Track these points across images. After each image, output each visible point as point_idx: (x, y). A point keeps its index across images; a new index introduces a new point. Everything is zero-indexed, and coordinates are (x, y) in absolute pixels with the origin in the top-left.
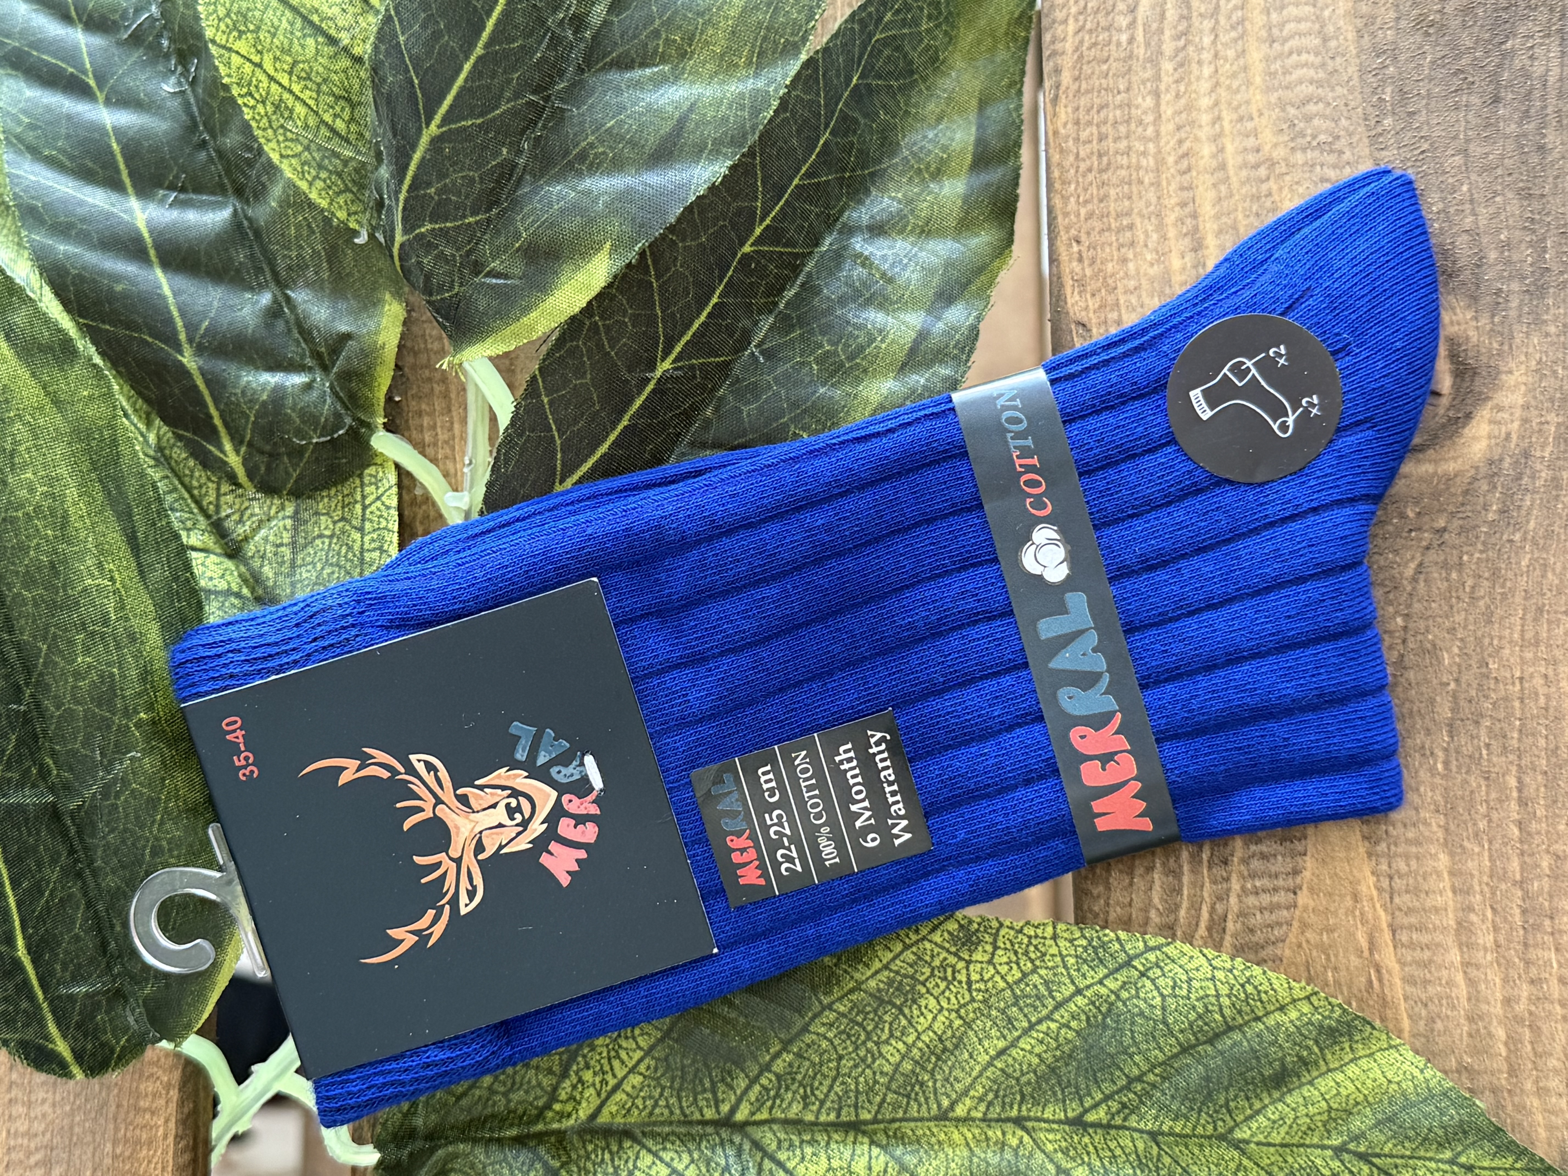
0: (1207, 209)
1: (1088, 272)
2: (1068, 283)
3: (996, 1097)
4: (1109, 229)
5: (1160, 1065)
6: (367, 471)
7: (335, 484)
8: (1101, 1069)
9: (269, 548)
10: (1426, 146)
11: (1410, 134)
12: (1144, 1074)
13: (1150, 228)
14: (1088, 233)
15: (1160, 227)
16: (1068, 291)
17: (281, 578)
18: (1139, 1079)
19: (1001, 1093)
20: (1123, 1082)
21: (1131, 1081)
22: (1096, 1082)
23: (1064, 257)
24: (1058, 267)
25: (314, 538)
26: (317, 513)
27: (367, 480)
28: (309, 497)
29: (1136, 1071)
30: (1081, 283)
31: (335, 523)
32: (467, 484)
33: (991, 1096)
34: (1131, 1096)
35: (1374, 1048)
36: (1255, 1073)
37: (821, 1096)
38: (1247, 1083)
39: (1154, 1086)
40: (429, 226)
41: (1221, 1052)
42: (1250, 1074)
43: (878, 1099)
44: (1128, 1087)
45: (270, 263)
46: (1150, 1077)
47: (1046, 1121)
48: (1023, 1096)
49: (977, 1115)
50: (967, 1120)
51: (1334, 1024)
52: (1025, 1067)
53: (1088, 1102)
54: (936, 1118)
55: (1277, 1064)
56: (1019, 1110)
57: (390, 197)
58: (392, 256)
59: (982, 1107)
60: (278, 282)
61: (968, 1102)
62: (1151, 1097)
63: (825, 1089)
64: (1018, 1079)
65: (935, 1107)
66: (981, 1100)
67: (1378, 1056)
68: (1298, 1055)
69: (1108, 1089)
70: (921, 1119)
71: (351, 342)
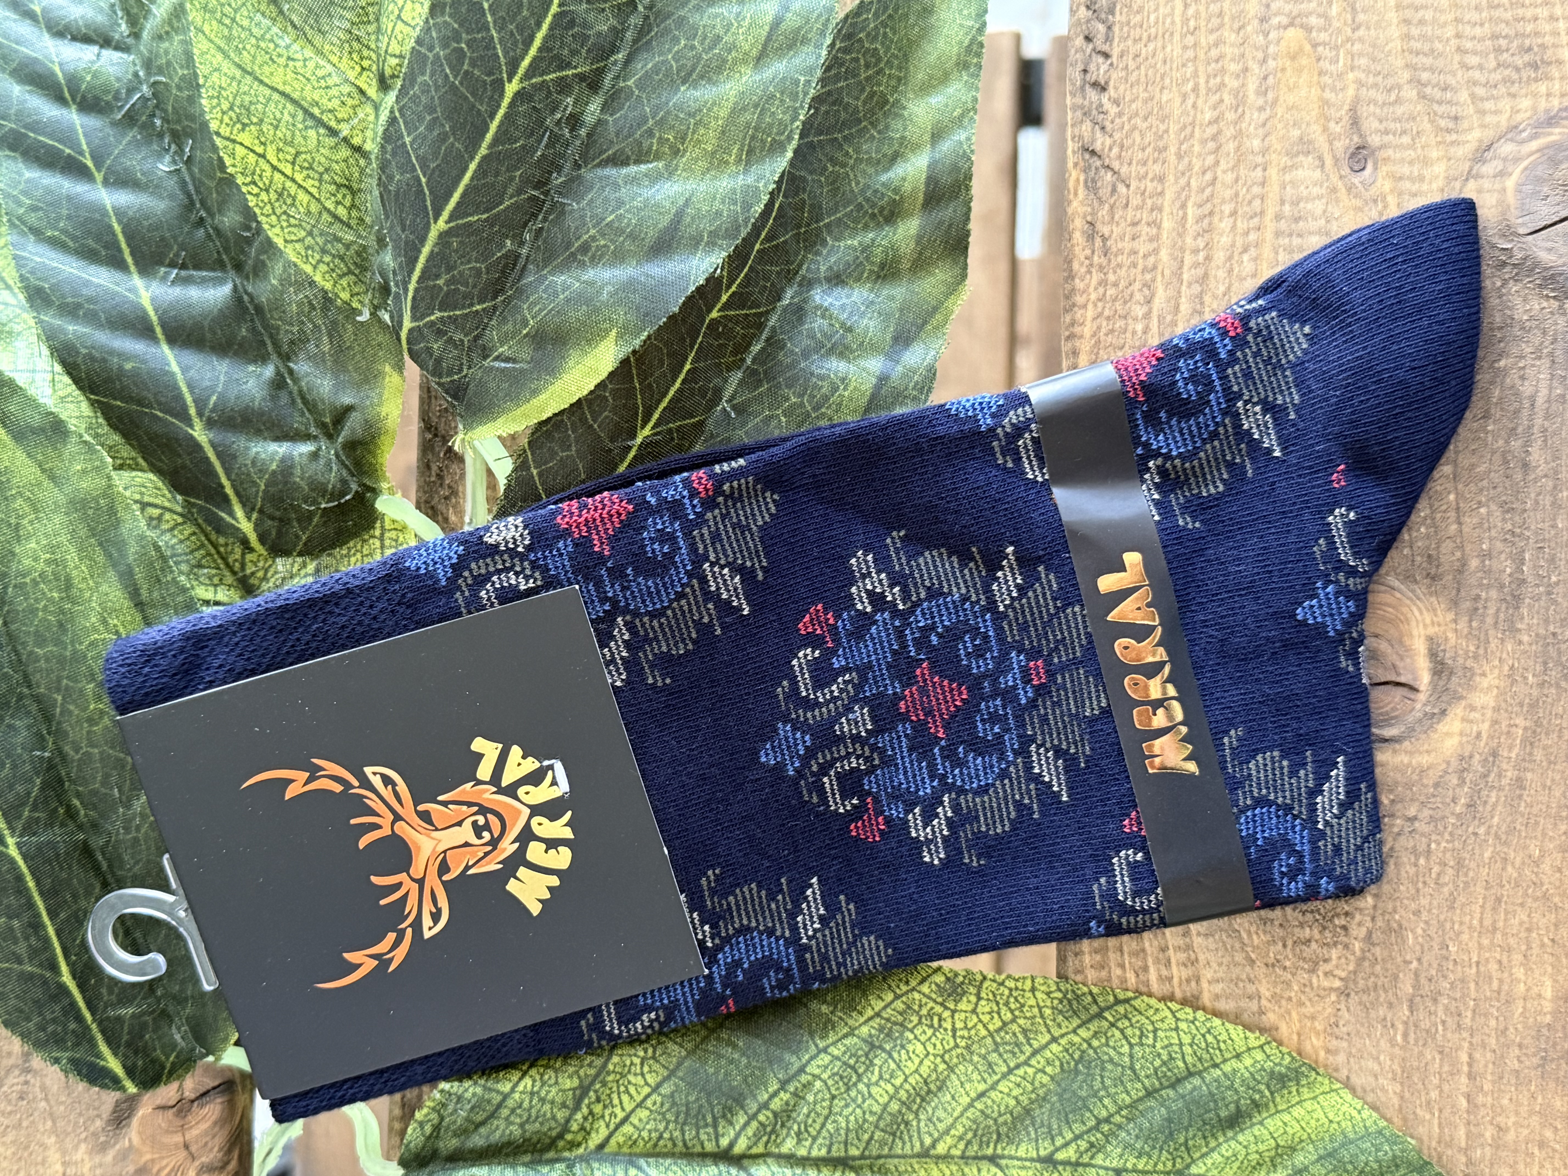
3: (975, 1135)
5: (1127, 1107)
8: (1073, 1111)
12: (1112, 1115)
18: (1107, 1120)
19: (980, 1132)
20: (1092, 1123)
21: (1099, 1122)
22: (1068, 1123)
29: (1104, 1113)
33: (970, 1135)
34: (1099, 1136)
35: (1318, 1092)
36: (1212, 1115)
37: (814, 1133)
38: (1205, 1124)
39: (1120, 1127)
40: (438, 314)
41: (1183, 1097)
42: (1207, 1116)
43: (866, 1137)
44: (1096, 1127)
45: (271, 336)
46: (1117, 1119)
47: (1019, 1159)
48: (999, 1135)
49: (956, 1152)
50: (946, 1158)
51: (1283, 1070)
52: (1002, 1108)
53: (1059, 1142)
54: (918, 1156)
55: (1232, 1107)
56: (995, 1149)
57: (397, 285)
58: (399, 339)
59: (961, 1146)
60: (280, 355)
61: (949, 1140)
62: (1117, 1137)
63: (818, 1127)
64: (995, 1120)
65: (918, 1144)
66: (961, 1138)
67: (1321, 1098)
68: (1251, 1098)
69: (1078, 1128)
70: (904, 1157)
71: (354, 415)
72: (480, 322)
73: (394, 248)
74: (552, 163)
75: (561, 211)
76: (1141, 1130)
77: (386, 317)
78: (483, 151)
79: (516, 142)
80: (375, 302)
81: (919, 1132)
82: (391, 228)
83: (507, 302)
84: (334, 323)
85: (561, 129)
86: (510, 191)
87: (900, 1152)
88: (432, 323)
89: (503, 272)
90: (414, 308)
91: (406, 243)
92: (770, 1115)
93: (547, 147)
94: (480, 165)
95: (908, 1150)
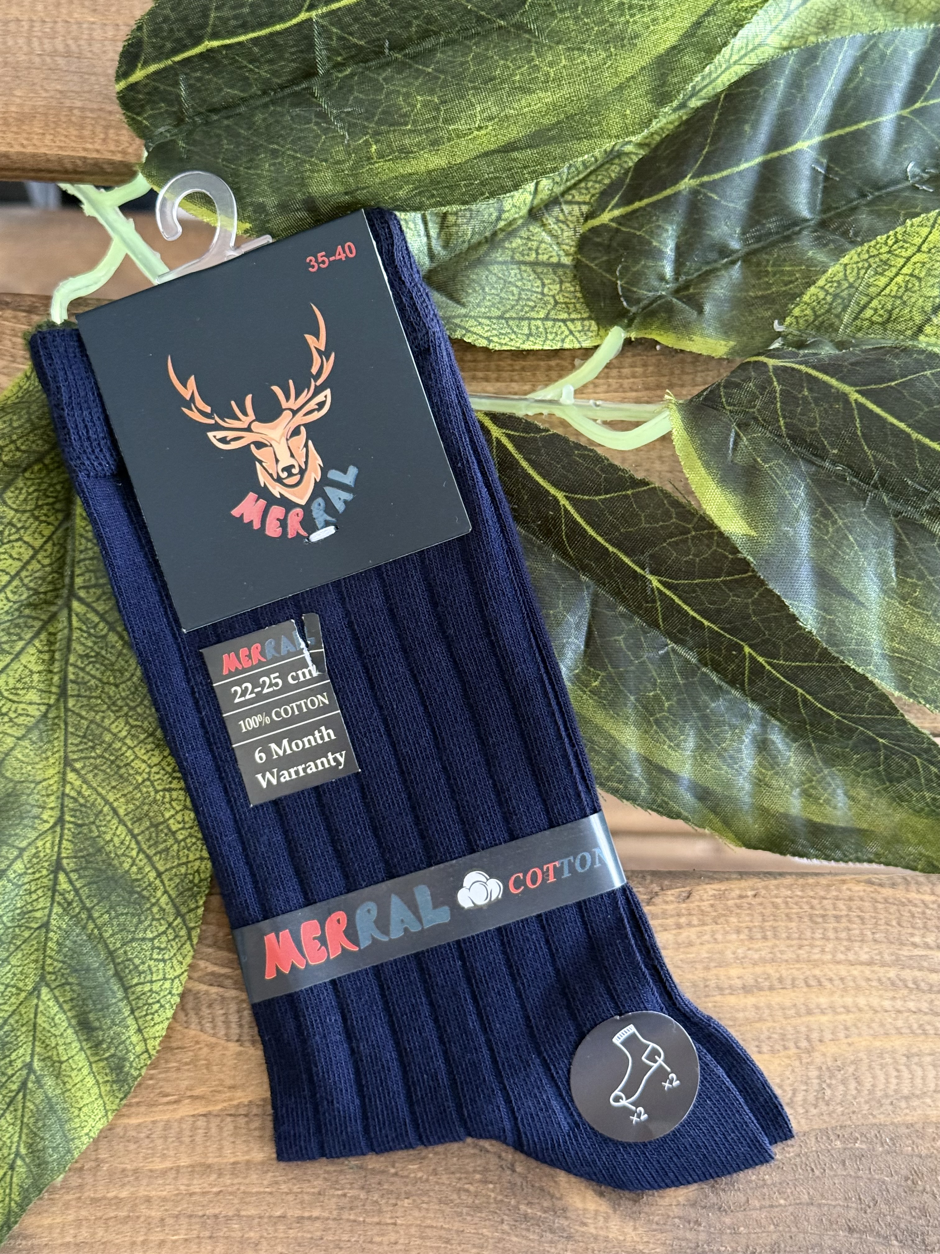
0: (776, 999)
1: (730, 903)
2: (723, 886)
3: (81, 805)
4: (764, 921)
5: (100, 934)
6: (593, 323)
7: (584, 297)
8: (99, 888)
9: (535, 244)
10: (817, 1173)
11: (827, 1160)
12: (94, 921)
13: (763, 953)
14: (761, 904)
15: (764, 961)
16: (716, 886)
17: (510, 253)
18: (90, 917)
19: (84, 809)
20: (88, 905)
21: (89, 910)
22: (89, 883)
23: (743, 884)
24: (736, 879)
25: (541, 279)
26: (561, 282)
27: (587, 323)
28: (575, 276)
29: (96, 915)
30: (721, 896)
31: (554, 296)
32: (580, 402)
33: (82, 801)
34: (77, 910)
35: (106, 1099)
36: (91, 1006)
37: (88, 669)
38: (84, 1000)
39: (84, 928)
40: (778, 388)
41: (107, 982)
42: (90, 1002)
43: (84, 713)
44: (84, 908)
45: (763, 248)
46: (91, 926)
47: (60, 842)
48: (80, 826)
49: (67, 790)
50: (64, 781)
51: (126, 1069)
52: (103, 829)
53: (74, 876)
54: (66, 757)
55: (97, 1024)
56: (69, 822)
57: (804, 356)
58: (759, 354)
59: (73, 794)
60: (748, 254)
61: (78, 783)
62: (75, 925)
63: (92, 672)
64: (93, 823)
65: (75, 757)
66: (79, 793)
67: (100, 1102)
68: (103, 1040)
69: (84, 892)
70: (66, 745)
71: (695, 313)
72: (770, 422)
73: (837, 356)
74: (900, 493)
75: (861, 497)
76: (81, 945)
77: (776, 345)
78: (915, 435)
79: (921, 463)
80: (789, 337)
81: (85, 758)
82: (853, 354)
83: (786, 448)
84: (773, 302)
85: (929, 502)
86: (880, 456)
87: (70, 741)
88: (771, 383)
89: (811, 445)
90: (785, 369)
91: (840, 365)
92: (103, 633)
93: (916, 490)
94: (902, 431)
95: (71, 748)
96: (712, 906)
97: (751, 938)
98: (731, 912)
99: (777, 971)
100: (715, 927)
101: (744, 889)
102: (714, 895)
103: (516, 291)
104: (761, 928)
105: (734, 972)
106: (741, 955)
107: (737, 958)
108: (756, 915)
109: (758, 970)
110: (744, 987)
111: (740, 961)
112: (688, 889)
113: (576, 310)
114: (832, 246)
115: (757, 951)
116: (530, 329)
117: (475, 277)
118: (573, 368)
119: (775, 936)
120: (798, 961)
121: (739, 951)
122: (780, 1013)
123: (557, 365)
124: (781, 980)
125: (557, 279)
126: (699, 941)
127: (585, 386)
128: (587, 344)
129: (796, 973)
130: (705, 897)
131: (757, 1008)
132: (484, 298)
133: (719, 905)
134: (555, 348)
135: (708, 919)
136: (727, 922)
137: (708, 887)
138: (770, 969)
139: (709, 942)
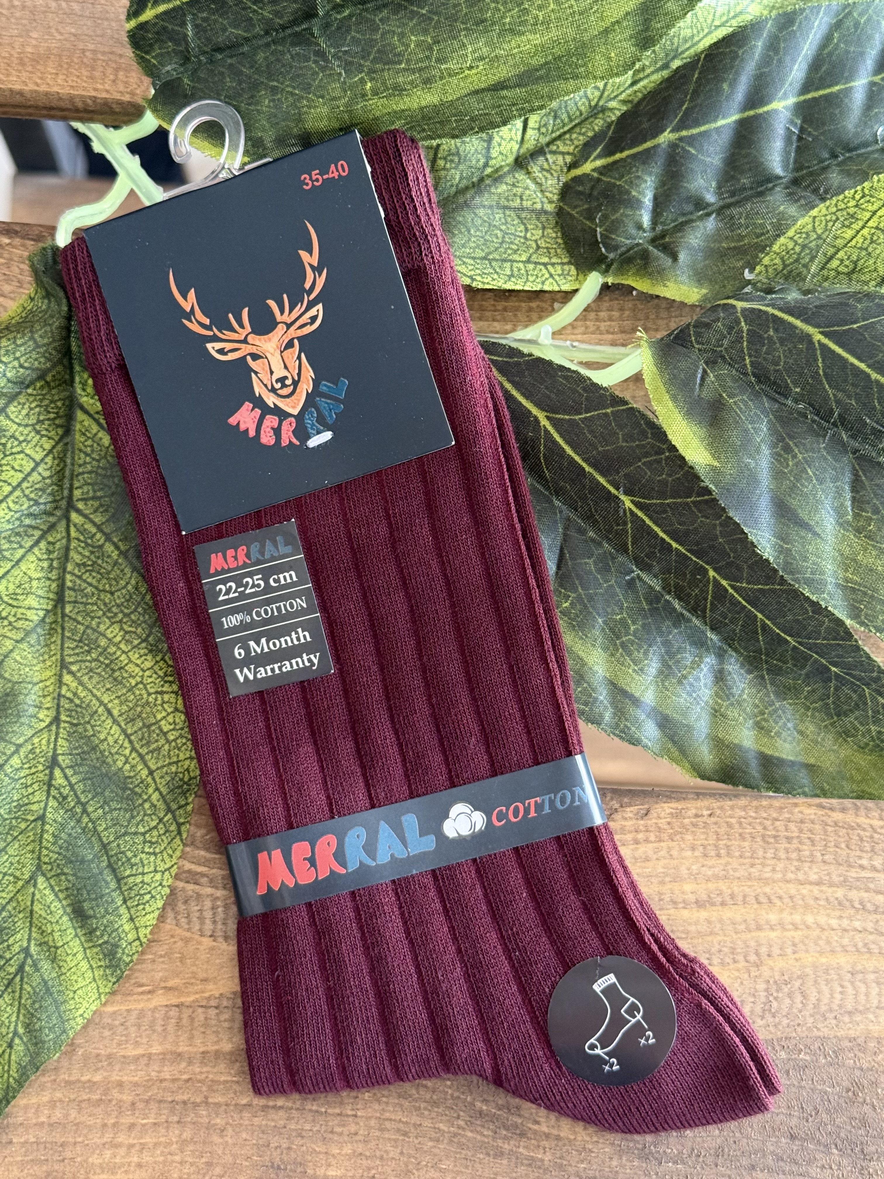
0: (727, 914)
1: (687, 821)
2: (680, 805)
3: (77, 706)
4: (718, 839)
5: (95, 828)
6: (573, 268)
7: (565, 243)
8: (93, 784)
9: (520, 190)
12: (88, 815)
13: (716, 870)
14: (716, 823)
15: (717, 877)
16: (674, 805)
17: (496, 198)
18: (85, 811)
19: (79, 710)
20: (83, 800)
21: (84, 805)
22: (84, 779)
23: (699, 804)
25: (525, 224)
26: (544, 228)
27: (566, 267)
28: (557, 223)
29: (90, 809)
30: (678, 815)
31: (536, 241)
32: (556, 343)
33: (77, 701)
34: (72, 804)
36: (85, 896)
37: (84, 577)
38: (78, 889)
40: (745, 328)
41: (101, 873)
43: (80, 619)
44: (79, 802)
45: (738, 202)
46: (85, 820)
47: (56, 740)
48: (76, 725)
49: (64, 691)
50: (60, 683)
51: (118, 956)
52: (98, 728)
53: (69, 772)
54: (62, 660)
56: (65, 722)
57: (772, 299)
58: (728, 297)
59: (69, 695)
60: (723, 207)
61: (74, 685)
64: (88, 722)
65: (72, 660)
66: (75, 694)
68: (97, 928)
69: (79, 787)
70: (62, 649)
71: (670, 260)
72: (735, 361)
73: (802, 301)
74: (859, 431)
75: (820, 434)
77: (747, 289)
78: (874, 376)
80: (759, 284)
81: (81, 661)
82: (818, 298)
83: (751, 385)
84: (745, 253)
86: (840, 395)
87: (66, 645)
88: (738, 323)
89: (774, 383)
90: (753, 311)
91: (805, 308)
92: (100, 543)
95: (67, 652)
96: (669, 823)
97: (705, 855)
98: (687, 830)
99: (729, 888)
100: (671, 844)
101: (701, 809)
102: (671, 814)
103: (500, 234)
104: (716, 846)
105: (688, 887)
106: (695, 872)
107: (691, 874)
108: (711, 834)
109: (711, 886)
110: (697, 902)
111: (694, 877)
112: (646, 806)
113: (557, 255)
114: (803, 202)
115: (710, 867)
116: (512, 270)
117: (461, 219)
118: (553, 311)
119: (728, 854)
120: (749, 878)
121: (694, 867)
122: (730, 927)
123: (538, 306)
124: (732, 896)
125: (540, 225)
126: (655, 857)
127: (564, 328)
128: (566, 287)
129: (747, 890)
130: (662, 815)
131: (709, 922)
132: (470, 240)
133: (676, 823)
134: (535, 289)
135: (665, 836)
136: (683, 839)
137: (666, 805)
138: (723, 886)
139: (664, 858)
